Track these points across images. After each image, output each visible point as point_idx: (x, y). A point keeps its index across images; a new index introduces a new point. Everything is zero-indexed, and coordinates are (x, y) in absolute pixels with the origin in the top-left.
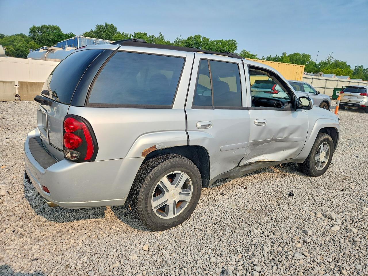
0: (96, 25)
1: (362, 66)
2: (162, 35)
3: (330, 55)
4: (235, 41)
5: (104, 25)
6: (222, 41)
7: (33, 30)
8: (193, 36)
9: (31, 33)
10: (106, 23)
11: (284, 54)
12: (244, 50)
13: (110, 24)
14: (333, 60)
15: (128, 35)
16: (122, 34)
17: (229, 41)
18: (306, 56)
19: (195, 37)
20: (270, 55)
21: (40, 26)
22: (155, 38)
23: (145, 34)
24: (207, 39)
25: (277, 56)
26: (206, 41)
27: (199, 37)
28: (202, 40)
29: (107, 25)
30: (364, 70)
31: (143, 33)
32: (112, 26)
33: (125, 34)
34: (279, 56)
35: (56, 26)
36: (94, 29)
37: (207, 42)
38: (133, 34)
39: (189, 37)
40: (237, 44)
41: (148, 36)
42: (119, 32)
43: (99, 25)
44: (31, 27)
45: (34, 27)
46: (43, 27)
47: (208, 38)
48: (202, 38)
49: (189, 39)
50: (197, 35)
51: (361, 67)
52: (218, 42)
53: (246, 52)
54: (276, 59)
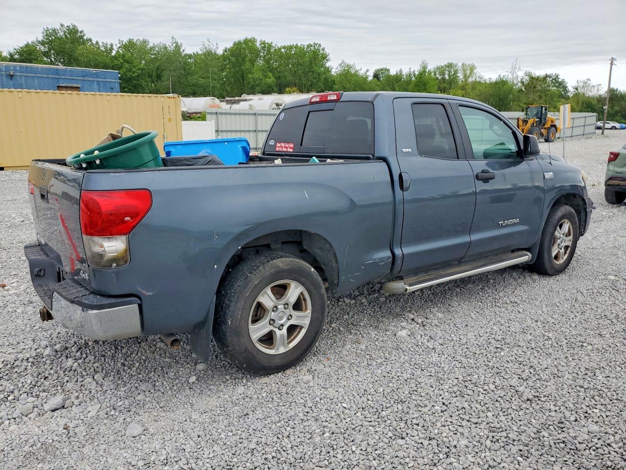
0: (44, 29)
1: (589, 80)
2: (178, 42)
3: (515, 63)
4: (320, 45)
5: (58, 27)
6: (295, 47)
8: (242, 39)
10: (62, 24)
11: (424, 67)
12: (343, 62)
13: (70, 26)
14: (520, 74)
15: (106, 45)
16: (94, 43)
17: (309, 46)
18: (469, 67)
19: (246, 41)
20: (401, 70)
23: (145, 42)
25: (412, 70)
26: (267, 47)
27: (254, 41)
28: (259, 46)
29: (63, 28)
30: (594, 86)
31: (141, 40)
32: (75, 29)
33: (100, 43)
34: (414, 71)
37: (269, 49)
38: (118, 43)
39: (235, 43)
40: (323, 49)
41: (151, 45)
42: (90, 40)
43: (49, 27)
47: (270, 42)
48: (258, 43)
50: (249, 37)
51: (587, 83)
52: (287, 49)
53: (349, 66)
54: (410, 75)
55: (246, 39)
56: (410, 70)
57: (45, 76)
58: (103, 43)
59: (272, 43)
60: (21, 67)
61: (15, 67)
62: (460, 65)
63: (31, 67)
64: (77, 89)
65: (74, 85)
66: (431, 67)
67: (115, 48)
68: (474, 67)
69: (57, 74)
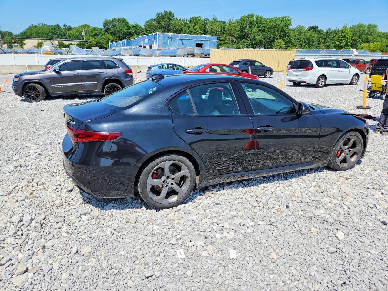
0: (156, 14)
2: (216, 18)
4: (289, 17)
5: (163, 12)
6: (275, 18)
7: (106, 24)
8: (246, 15)
9: (104, 26)
10: (165, 11)
11: (345, 26)
12: (299, 25)
13: (168, 11)
15: (184, 20)
16: (179, 19)
17: (283, 17)
18: (372, 26)
21: (111, 19)
22: (209, 21)
23: (200, 18)
24: (261, 17)
25: (337, 29)
26: (259, 19)
27: (253, 15)
28: (255, 19)
29: (165, 12)
31: (198, 17)
32: (170, 13)
33: (181, 20)
34: (339, 29)
35: (124, 18)
36: (154, 18)
37: (261, 21)
38: (189, 19)
40: (291, 20)
41: (202, 19)
42: (176, 18)
43: (159, 13)
44: (104, 21)
45: (107, 21)
46: (114, 20)
48: (255, 17)
49: (242, 18)
50: (250, 13)
52: (271, 20)
53: (302, 28)
54: (336, 32)
55: (249, 15)
57: (192, 39)
58: (182, 19)
60: (185, 36)
61: (183, 36)
62: (367, 25)
63: (188, 36)
65: (201, 43)
66: (349, 26)
67: (188, 22)
68: (375, 26)
69: (196, 38)
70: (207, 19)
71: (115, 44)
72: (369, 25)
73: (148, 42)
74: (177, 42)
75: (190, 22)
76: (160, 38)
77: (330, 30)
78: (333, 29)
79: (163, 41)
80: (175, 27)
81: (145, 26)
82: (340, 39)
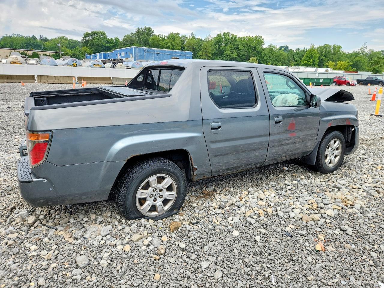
2: (194, 35)
3: (363, 45)
4: (261, 37)
6: (249, 37)
10: (145, 27)
11: (313, 46)
12: (271, 44)
13: (148, 27)
14: (366, 51)
15: (162, 36)
16: (157, 35)
17: (256, 37)
18: (337, 47)
19: (224, 34)
22: (187, 38)
23: (178, 34)
24: (235, 36)
25: (305, 49)
27: (228, 34)
28: (230, 37)
31: (176, 33)
33: (160, 36)
34: (307, 49)
35: (103, 31)
36: (134, 32)
37: (235, 38)
38: (167, 35)
39: (218, 35)
40: (263, 39)
41: (180, 36)
42: (155, 34)
43: (139, 28)
44: (84, 33)
45: (87, 33)
46: (93, 33)
48: (230, 35)
52: (244, 38)
53: (273, 47)
54: (304, 51)
55: (225, 33)
56: (305, 48)
57: (168, 54)
59: (237, 36)
60: (161, 50)
61: (159, 50)
62: (333, 46)
63: (164, 51)
64: (178, 59)
65: (177, 58)
66: (316, 47)
68: (340, 47)
69: (172, 53)
70: (184, 36)
71: (92, 56)
72: (334, 46)
73: (124, 55)
74: (153, 56)
75: (168, 37)
76: (136, 52)
77: (299, 50)
78: (302, 48)
79: (139, 54)
80: (153, 42)
81: (124, 40)
82: (307, 58)
